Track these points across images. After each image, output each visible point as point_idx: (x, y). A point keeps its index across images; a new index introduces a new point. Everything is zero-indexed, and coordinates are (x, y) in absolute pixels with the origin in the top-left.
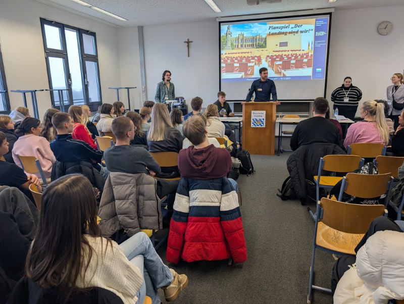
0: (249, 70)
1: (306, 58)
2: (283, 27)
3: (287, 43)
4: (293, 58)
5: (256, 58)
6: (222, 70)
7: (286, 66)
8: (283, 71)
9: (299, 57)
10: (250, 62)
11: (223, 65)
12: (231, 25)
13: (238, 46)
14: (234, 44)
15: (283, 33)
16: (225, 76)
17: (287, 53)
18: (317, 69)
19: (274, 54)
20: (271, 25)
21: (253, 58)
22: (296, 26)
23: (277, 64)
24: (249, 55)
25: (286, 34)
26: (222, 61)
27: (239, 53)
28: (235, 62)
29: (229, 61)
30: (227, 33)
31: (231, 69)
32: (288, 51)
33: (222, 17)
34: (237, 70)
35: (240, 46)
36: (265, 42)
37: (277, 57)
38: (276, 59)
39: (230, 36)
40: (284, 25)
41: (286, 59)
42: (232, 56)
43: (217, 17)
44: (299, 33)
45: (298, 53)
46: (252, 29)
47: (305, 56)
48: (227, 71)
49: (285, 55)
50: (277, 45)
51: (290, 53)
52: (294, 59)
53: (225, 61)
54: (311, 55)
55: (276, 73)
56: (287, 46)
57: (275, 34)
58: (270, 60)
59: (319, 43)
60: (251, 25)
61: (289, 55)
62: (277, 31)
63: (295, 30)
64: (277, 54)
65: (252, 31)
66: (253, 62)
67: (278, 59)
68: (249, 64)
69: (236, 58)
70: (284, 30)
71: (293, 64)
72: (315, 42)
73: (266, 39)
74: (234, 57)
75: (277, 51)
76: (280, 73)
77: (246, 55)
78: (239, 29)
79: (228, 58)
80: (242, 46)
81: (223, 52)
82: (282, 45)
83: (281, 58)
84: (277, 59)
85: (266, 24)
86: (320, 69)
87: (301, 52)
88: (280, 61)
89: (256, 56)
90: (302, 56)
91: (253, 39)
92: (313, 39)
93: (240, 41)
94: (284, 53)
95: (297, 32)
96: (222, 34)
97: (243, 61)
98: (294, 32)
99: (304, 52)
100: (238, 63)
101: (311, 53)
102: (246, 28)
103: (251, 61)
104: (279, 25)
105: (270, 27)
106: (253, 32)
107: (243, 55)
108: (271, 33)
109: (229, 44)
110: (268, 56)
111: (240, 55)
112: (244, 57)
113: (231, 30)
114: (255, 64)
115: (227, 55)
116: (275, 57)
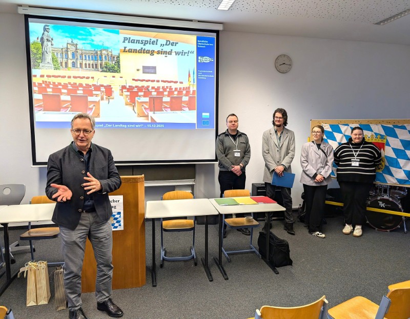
0: (91, 109)
1: (186, 95)
2: (146, 43)
3: (154, 68)
4: (166, 93)
5: (103, 89)
6: (35, 105)
7: (156, 104)
8: (151, 114)
9: (176, 93)
10: (92, 95)
11: (36, 96)
13: (66, 63)
14: (59, 60)
15: (148, 52)
17: (156, 85)
18: (204, 114)
19: (134, 84)
20: (128, 36)
21: (97, 88)
22: (168, 43)
23: (139, 101)
24: (90, 82)
25: (152, 53)
26: (35, 89)
27: (69, 77)
28: (62, 93)
29: (49, 90)
30: (42, 39)
31: (54, 104)
32: (158, 81)
33: (30, 6)
34: (67, 108)
35: (70, 65)
36: (118, 62)
37: (140, 89)
38: (137, 92)
40: (148, 39)
41: (154, 94)
42: (57, 80)
43: (21, 6)
44: (173, 54)
45: (174, 86)
46: (93, 38)
47: (184, 92)
48: (46, 109)
49: (153, 88)
50: (138, 70)
51: (161, 84)
52: (168, 96)
53: (42, 90)
54: (194, 91)
55: (139, 116)
56: (155, 73)
57: (135, 51)
58: (128, 93)
59: (204, 74)
60: (91, 30)
61: (159, 88)
62: (138, 47)
63: (167, 48)
64: (140, 84)
65: (93, 41)
66: (97, 95)
67: (142, 94)
68: (90, 99)
69: (65, 86)
70: (148, 47)
71: (166, 102)
72: (197, 72)
73: (118, 57)
74: (60, 84)
75: (139, 80)
76: (147, 116)
77: (84, 82)
79: (48, 84)
80: (74, 64)
81: (34, 72)
82: (147, 70)
83: (147, 92)
84: (140, 94)
85: (118, 33)
86: (208, 114)
87: (178, 86)
88: (144, 96)
89: (102, 86)
90: (180, 92)
91: (96, 56)
92: (194, 66)
93: (70, 56)
94: (151, 84)
95: (170, 53)
96: (32, 39)
97: (78, 92)
98: (165, 53)
99: (182, 86)
100: (68, 94)
101: (194, 88)
102: (81, 35)
103: (94, 92)
104: (140, 38)
105: (125, 39)
106: (95, 43)
107: (78, 81)
108: (127, 49)
110: (124, 87)
111: (72, 81)
112: (81, 85)
113: (52, 33)
114: (102, 99)
115: (45, 79)
116: (135, 90)
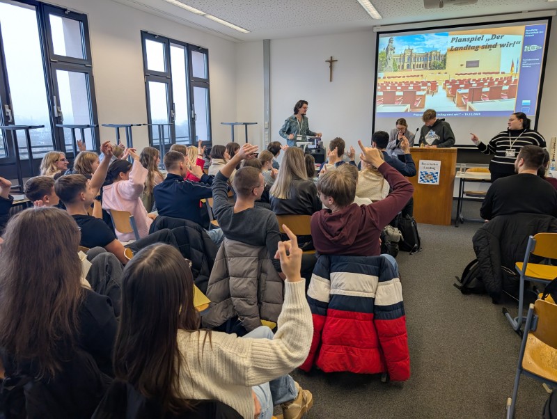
0: (418, 101)
1: (507, 84)
2: (471, 40)
3: (478, 62)
4: (486, 84)
5: (429, 84)
6: (377, 100)
7: (475, 95)
8: (469, 103)
9: (496, 83)
10: (420, 90)
11: (379, 93)
12: (395, 37)
13: (403, 66)
14: (398, 64)
15: (473, 48)
16: (381, 108)
17: (477, 77)
18: (524, 101)
19: (457, 78)
20: (455, 36)
21: (425, 84)
22: (494, 37)
23: (460, 92)
24: (420, 79)
25: (477, 48)
26: (378, 88)
27: (404, 77)
28: (397, 90)
29: (388, 88)
30: (387, 49)
31: (391, 99)
32: (480, 74)
33: (382, 26)
34: (399, 101)
35: (405, 67)
36: (445, 61)
37: (461, 82)
38: (459, 85)
39: (392, 52)
40: (474, 36)
41: (475, 85)
42: (394, 80)
43: (375, 26)
44: (498, 47)
45: (495, 77)
46: (426, 42)
47: (505, 82)
48: (385, 103)
49: (474, 80)
50: (462, 65)
51: (482, 76)
52: (488, 86)
53: (383, 88)
54: (516, 80)
55: (458, 105)
56: (478, 66)
57: (461, 48)
58: (451, 87)
59: (528, 62)
60: (425, 36)
61: (480, 80)
62: (464, 44)
63: (492, 42)
64: (462, 78)
65: (425, 45)
66: (424, 90)
67: (463, 86)
68: (418, 93)
69: (400, 84)
70: (474, 44)
71: (486, 93)
72: (522, 61)
73: (445, 56)
74: (396, 83)
75: (462, 74)
76: (465, 106)
77: (415, 80)
78: (406, 43)
79: (387, 84)
80: (408, 66)
81: (379, 75)
82: (470, 65)
83: (468, 84)
84: (461, 86)
85: (447, 35)
86: (529, 101)
87: (499, 76)
88: (465, 88)
89: (429, 82)
90: (501, 82)
91: (427, 56)
92: (519, 55)
93: (406, 60)
94: (472, 77)
95: (495, 46)
96: (381, 50)
97: (409, 88)
98: (490, 46)
99: (503, 76)
100: (401, 90)
101: (516, 77)
102: (417, 41)
103: (422, 88)
104: (467, 36)
105: (453, 39)
106: (427, 46)
107: (410, 80)
108: (454, 48)
109: (390, 63)
110: (447, 81)
111: (406, 80)
112: (412, 82)
113: (395, 43)
114: (428, 93)
115: (387, 80)
116: (458, 83)
